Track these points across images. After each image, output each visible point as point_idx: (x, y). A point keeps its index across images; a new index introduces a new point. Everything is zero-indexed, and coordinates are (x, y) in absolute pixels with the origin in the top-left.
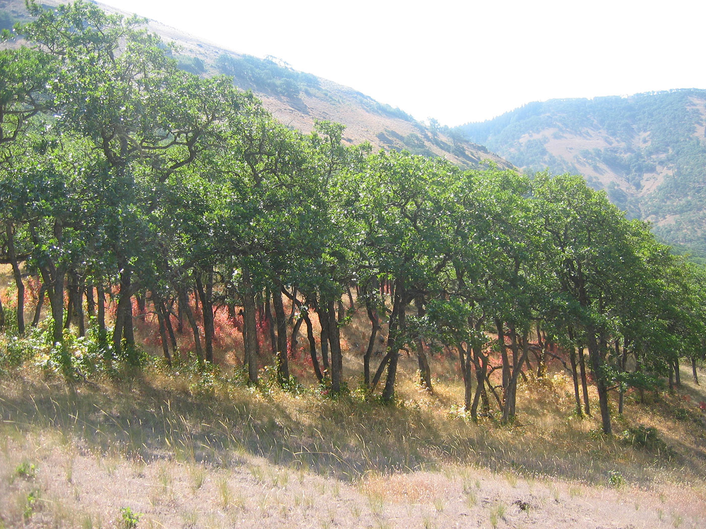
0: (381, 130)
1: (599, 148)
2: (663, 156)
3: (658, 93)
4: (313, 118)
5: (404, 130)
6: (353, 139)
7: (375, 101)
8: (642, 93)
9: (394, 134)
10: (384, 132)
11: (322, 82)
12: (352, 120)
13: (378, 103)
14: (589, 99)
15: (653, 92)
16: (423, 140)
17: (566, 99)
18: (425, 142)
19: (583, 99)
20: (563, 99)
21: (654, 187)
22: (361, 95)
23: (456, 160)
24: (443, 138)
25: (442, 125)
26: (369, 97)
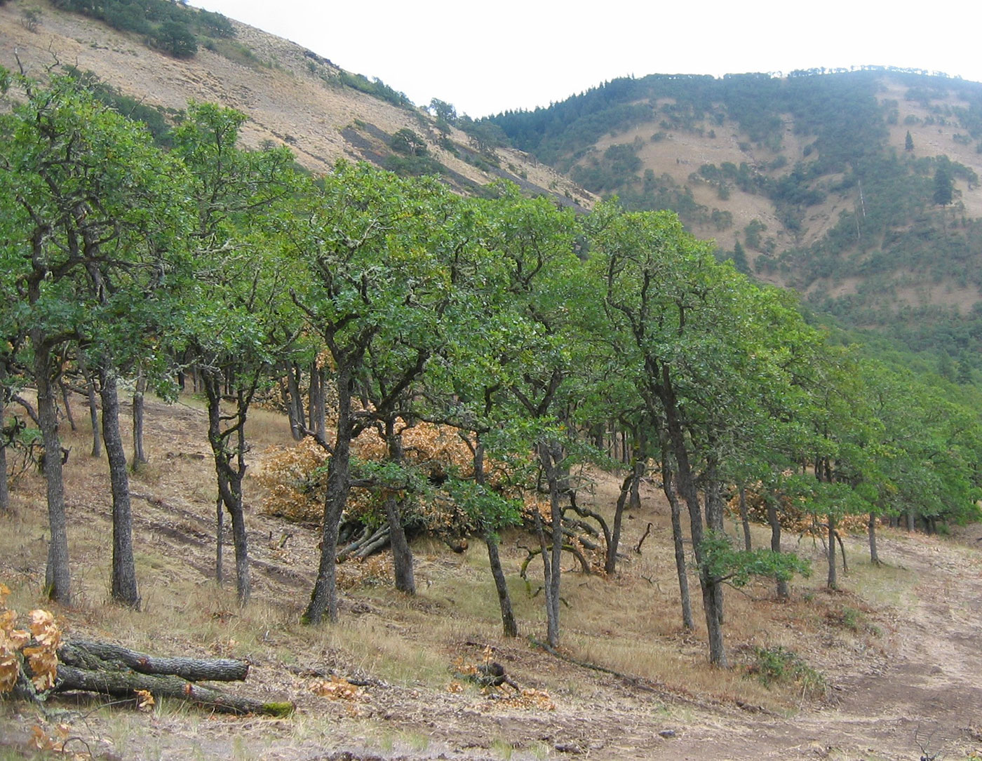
0: (350, 121)
1: (733, 163)
2: (838, 178)
3: (831, 70)
4: (222, 97)
5: (390, 121)
6: (295, 137)
7: (337, 68)
8: (805, 70)
9: (371, 128)
10: (354, 125)
11: (240, 29)
12: (295, 102)
13: (342, 73)
14: (716, 78)
15: (823, 69)
16: (425, 141)
17: (677, 76)
18: (429, 145)
19: (706, 76)
20: (672, 76)
21: (824, 232)
22: (312, 55)
23: (483, 179)
24: (460, 138)
25: (460, 114)
26: (328, 61)
